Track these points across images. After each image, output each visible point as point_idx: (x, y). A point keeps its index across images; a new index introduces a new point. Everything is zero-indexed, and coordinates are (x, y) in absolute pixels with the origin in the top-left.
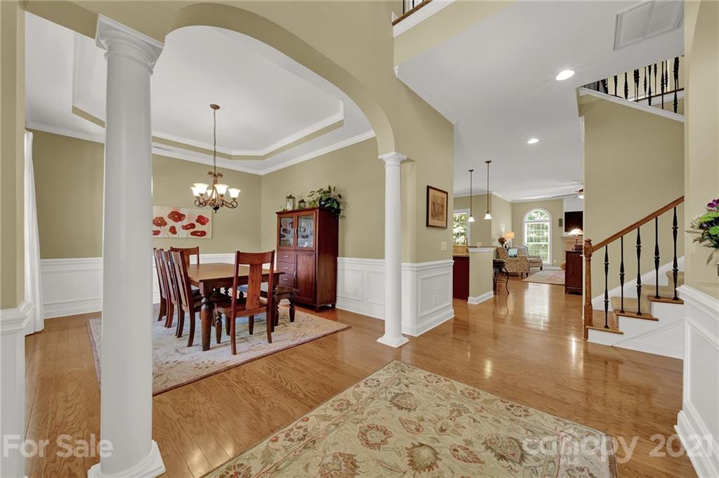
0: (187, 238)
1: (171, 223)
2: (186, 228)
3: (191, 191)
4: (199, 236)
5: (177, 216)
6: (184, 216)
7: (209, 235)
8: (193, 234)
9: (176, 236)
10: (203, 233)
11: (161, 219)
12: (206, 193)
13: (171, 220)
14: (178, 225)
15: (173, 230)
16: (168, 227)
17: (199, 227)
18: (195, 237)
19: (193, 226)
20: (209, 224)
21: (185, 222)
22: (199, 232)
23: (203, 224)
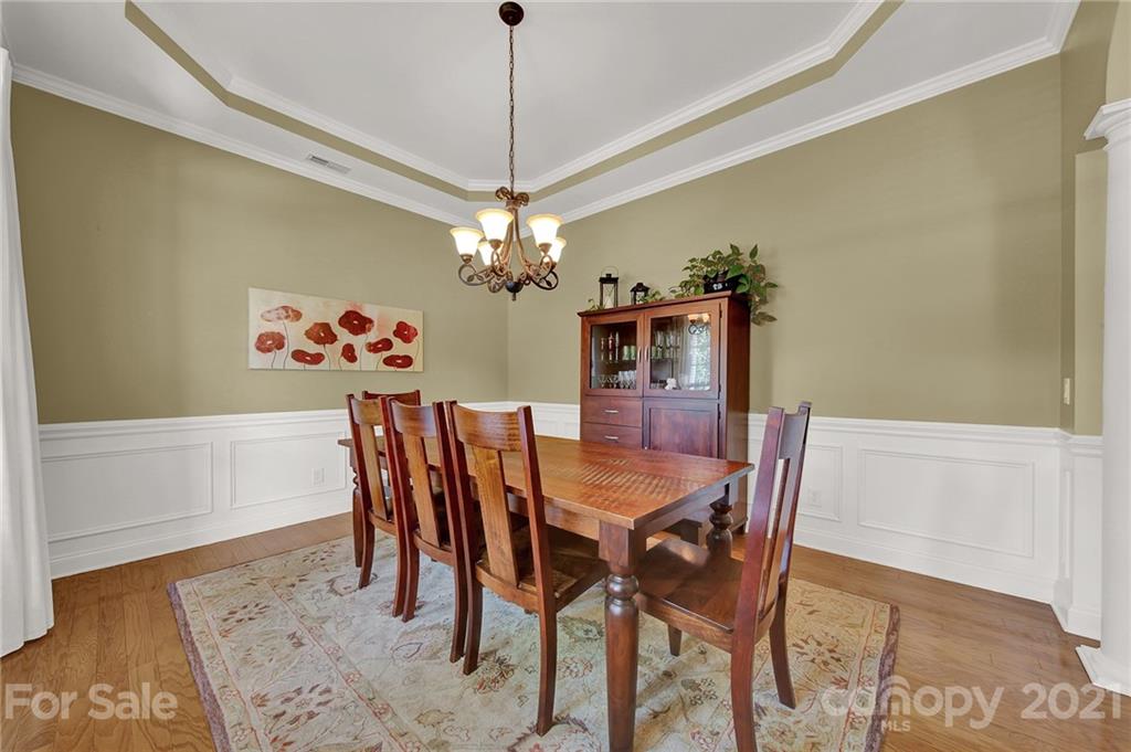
0: (376, 371)
1: (344, 336)
2: (374, 348)
3: (452, 240)
4: (399, 366)
5: (356, 321)
6: (371, 321)
7: (417, 366)
8: (389, 361)
9: (355, 366)
10: (407, 361)
11: (326, 326)
12: (478, 252)
13: (346, 331)
14: (358, 343)
15: (349, 353)
16: (339, 346)
17: (399, 348)
18: (392, 369)
19: (387, 344)
20: (418, 340)
21: (373, 336)
22: (398, 357)
23: (407, 340)
